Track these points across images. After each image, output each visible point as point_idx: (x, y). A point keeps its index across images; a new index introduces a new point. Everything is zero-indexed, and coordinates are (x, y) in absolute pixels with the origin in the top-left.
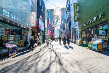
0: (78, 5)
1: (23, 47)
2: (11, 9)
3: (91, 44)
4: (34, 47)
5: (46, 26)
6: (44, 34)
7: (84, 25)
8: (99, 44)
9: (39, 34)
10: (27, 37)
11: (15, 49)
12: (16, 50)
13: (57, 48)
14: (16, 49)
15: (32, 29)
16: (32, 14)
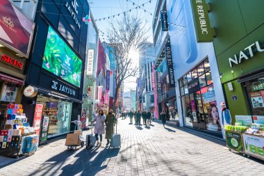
6: (79, 97)
9: (29, 91)
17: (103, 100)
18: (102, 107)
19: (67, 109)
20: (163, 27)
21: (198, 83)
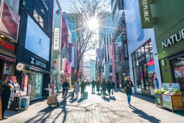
17: (66, 71)
18: (66, 77)
19: (39, 79)
20: (119, 6)
21: (145, 58)
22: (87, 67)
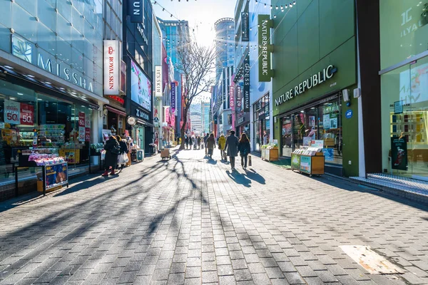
0: (273, 24)
1: (78, 165)
2: (38, 35)
3: (299, 156)
4: (117, 168)
5: (158, 93)
6: (151, 120)
7: (288, 95)
8: (315, 155)
9: (131, 121)
10: (89, 131)
11: (61, 171)
12: (63, 173)
13: (199, 168)
14: (64, 169)
15: (107, 102)
16: (106, 49)
18: (169, 130)
19: (140, 132)
22: (196, 114)
